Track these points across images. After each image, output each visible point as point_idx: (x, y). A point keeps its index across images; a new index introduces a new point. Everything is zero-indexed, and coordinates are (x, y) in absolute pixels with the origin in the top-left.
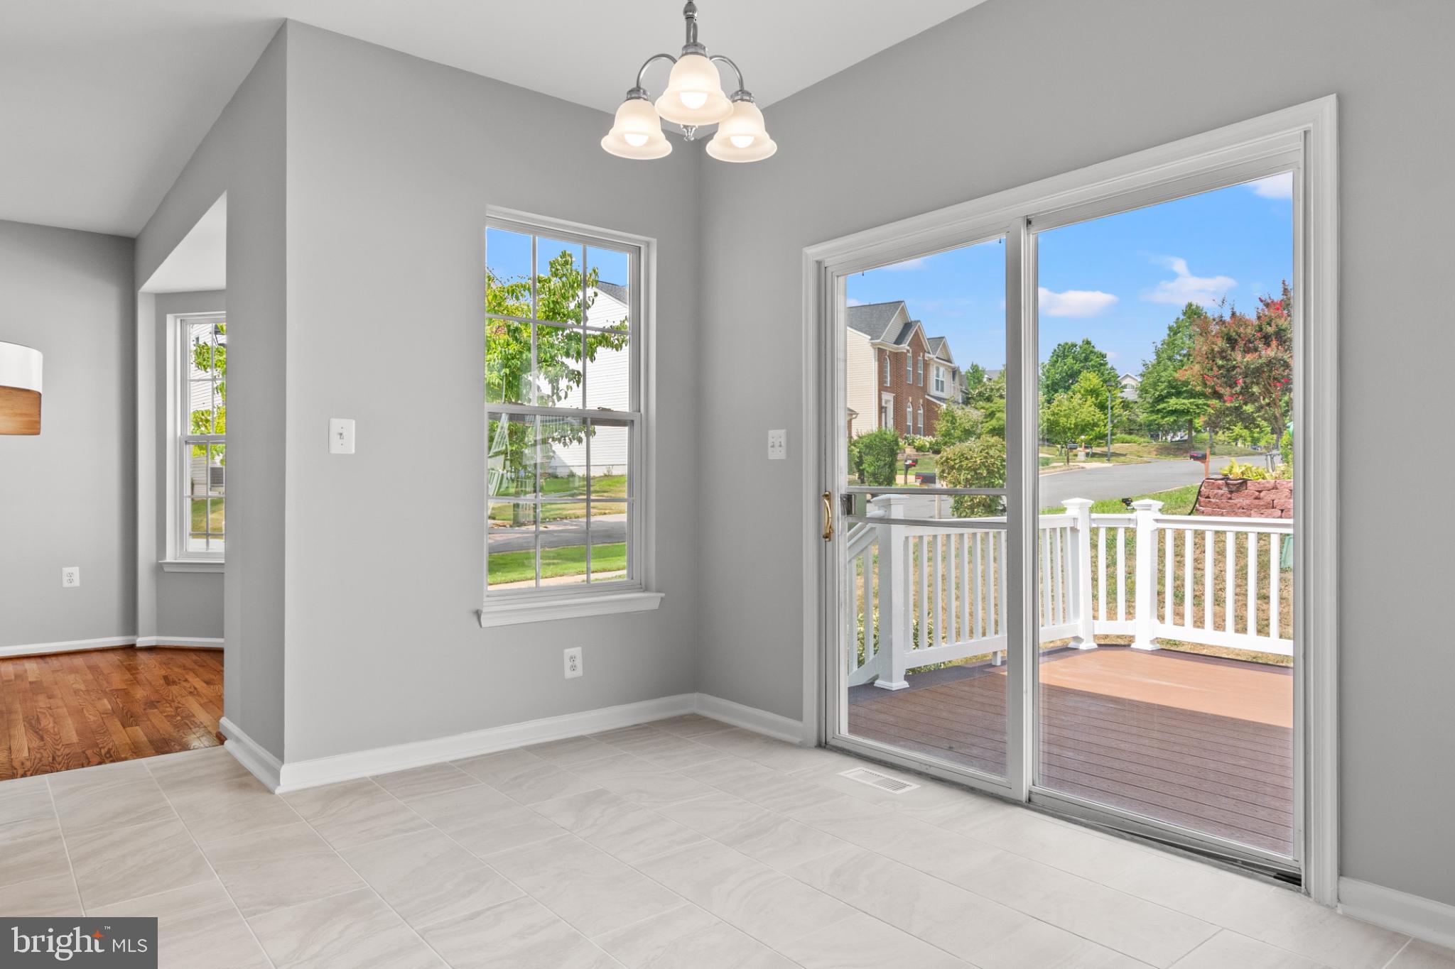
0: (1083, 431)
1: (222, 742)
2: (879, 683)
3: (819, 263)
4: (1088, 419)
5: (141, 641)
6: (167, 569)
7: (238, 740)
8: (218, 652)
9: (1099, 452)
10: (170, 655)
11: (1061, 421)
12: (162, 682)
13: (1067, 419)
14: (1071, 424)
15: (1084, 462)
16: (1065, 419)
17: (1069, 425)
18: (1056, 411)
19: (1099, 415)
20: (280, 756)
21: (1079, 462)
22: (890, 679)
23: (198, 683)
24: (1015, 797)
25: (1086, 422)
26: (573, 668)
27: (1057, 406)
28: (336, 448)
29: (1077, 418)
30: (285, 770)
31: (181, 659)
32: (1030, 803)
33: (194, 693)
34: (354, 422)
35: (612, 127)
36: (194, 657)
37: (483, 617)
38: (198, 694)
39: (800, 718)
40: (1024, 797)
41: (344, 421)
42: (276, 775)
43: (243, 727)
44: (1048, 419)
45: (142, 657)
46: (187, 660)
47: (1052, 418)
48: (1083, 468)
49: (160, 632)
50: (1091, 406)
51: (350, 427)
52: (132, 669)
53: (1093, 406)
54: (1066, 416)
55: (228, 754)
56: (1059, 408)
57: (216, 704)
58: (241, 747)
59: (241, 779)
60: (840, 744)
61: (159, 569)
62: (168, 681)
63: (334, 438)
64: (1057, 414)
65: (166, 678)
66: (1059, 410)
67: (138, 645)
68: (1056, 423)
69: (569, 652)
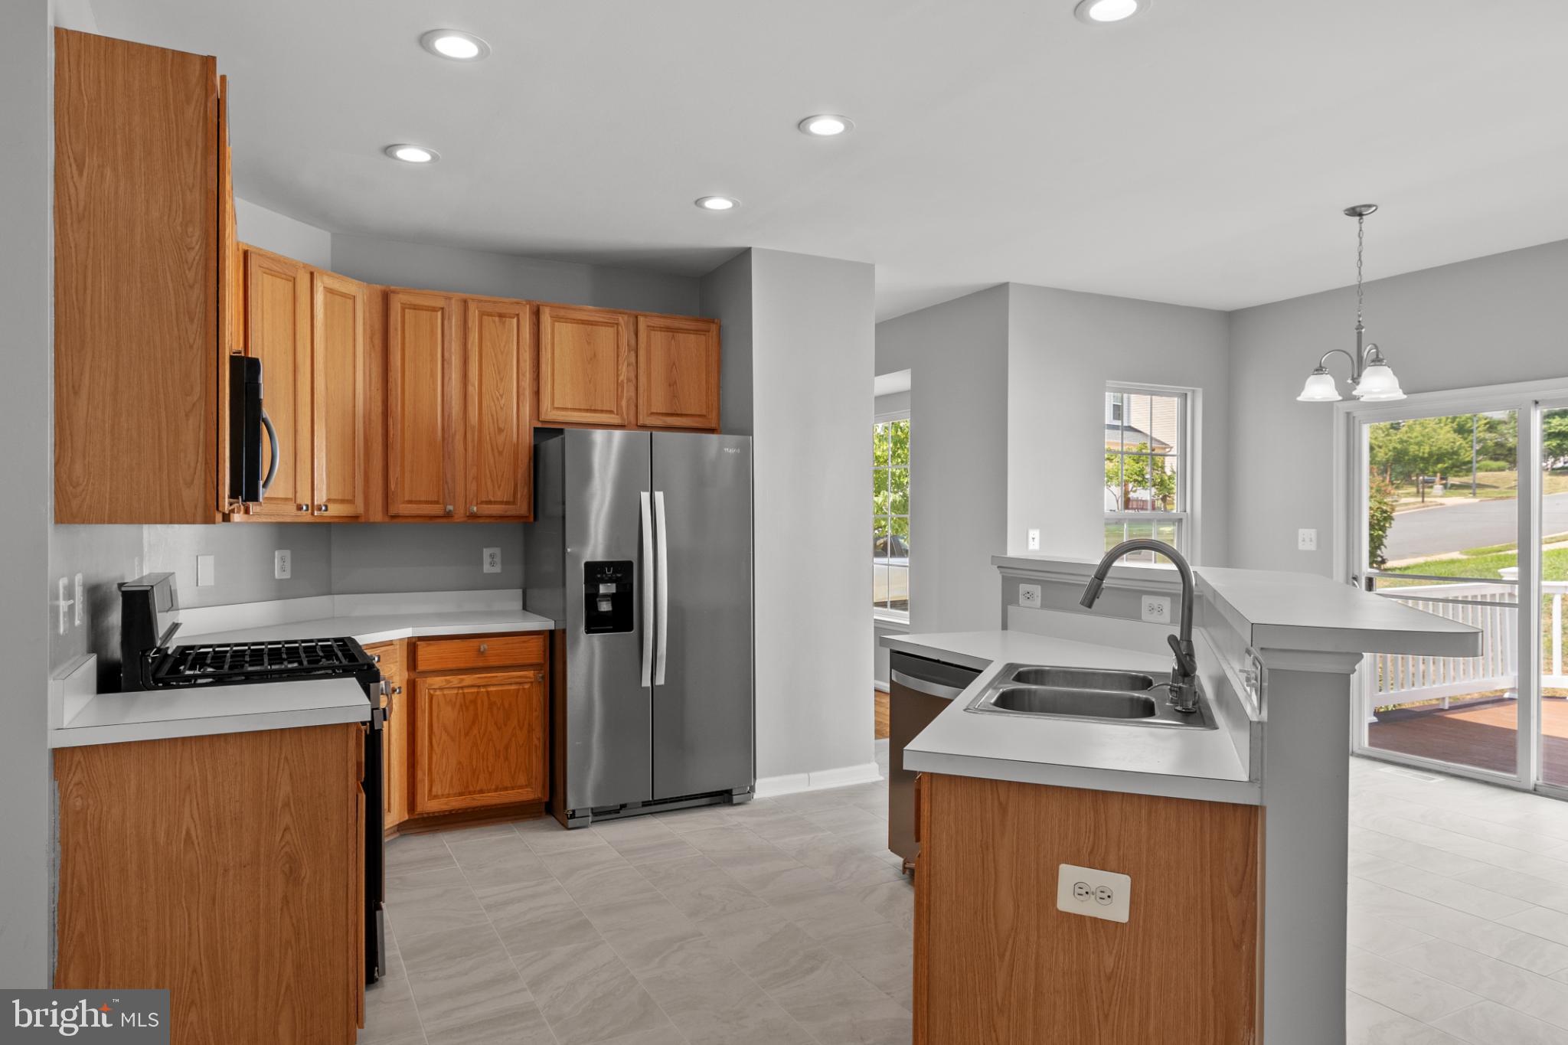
0: (1440, 459)
3: (1348, 414)
4: (1446, 447)
9: (1457, 483)
11: (1412, 450)
13: (1420, 447)
14: (1424, 453)
15: (1441, 497)
16: (1416, 447)
17: (1421, 455)
18: (1405, 438)
19: (1460, 441)
21: (1436, 497)
25: (1443, 451)
27: (1407, 432)
28: (1031, 546)
29: (1431, 446)
32: (1535, 791)
35: (1303, 389)
44: (1395, 448)
47: (1399, 446)
48: (1441, 504)
50: (1449, 432)
53: (1452, 432)
54: (1419, 444)
56: (1409, 435)
64: (1406, 442)
66: (1408, 437)
68: (1405, 452)
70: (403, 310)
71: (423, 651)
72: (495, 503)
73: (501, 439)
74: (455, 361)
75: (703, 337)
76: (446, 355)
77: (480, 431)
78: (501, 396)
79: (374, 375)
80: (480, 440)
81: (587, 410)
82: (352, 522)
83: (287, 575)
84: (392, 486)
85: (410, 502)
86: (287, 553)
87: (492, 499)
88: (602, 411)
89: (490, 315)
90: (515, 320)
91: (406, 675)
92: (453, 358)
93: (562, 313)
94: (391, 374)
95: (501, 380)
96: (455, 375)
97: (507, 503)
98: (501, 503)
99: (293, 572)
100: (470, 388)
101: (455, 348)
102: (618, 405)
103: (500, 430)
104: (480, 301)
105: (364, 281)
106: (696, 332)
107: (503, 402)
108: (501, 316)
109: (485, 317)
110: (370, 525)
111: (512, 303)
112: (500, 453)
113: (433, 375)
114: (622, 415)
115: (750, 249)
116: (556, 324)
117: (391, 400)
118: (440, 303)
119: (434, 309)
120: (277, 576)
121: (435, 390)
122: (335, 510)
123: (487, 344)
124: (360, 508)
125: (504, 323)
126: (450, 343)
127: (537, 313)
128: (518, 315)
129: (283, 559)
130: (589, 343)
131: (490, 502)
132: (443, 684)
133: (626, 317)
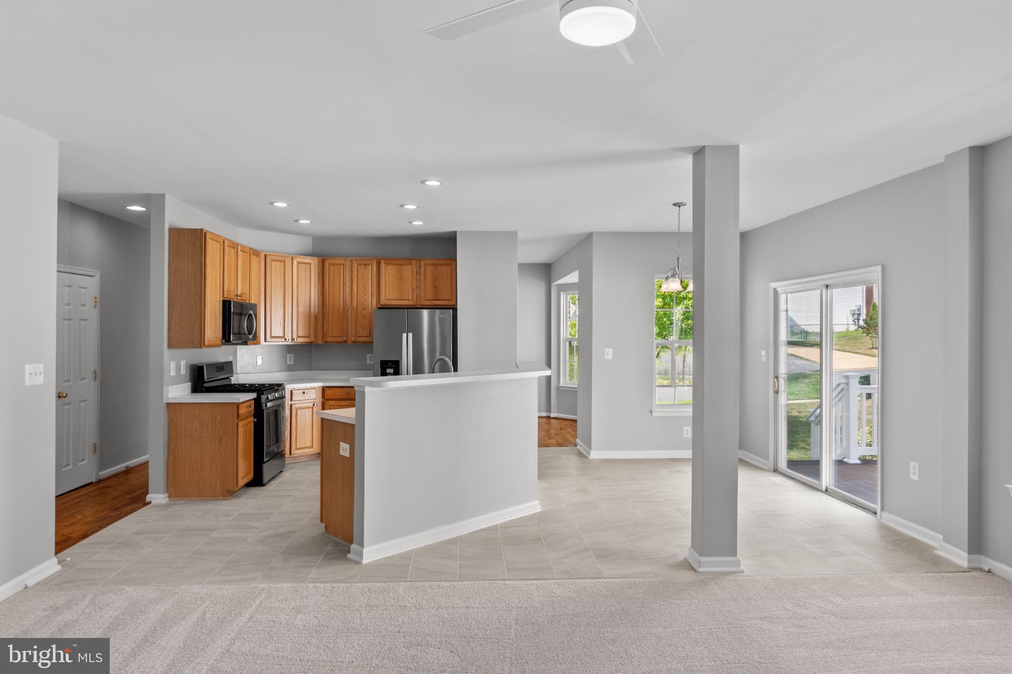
1: (576, 446)
2: (845, 460)
3: (775, 289)
5: (553, 415)
6: (561, 389)
7: (581, 446)
8: (575, 421)
10: (561, 421)
12: (559, 429)
20: (590, 448)
22: (849, 458)
23: (570, 430)
24: (821, 489)
26: (687, 434)
28: (606, 357)
30: (592, 452)
31: (565, 422)
32: (826, 491)
33: (569, 433)
34: (611, 350)
36: (569, 422)
37: (653, 413)
38: (571, 434)
39: (768, 460)
40: (824, 489)
41: (609, 349)
42: (589, 453)
43: (582, 442)
45: (553, 421)
46: (567, 423)
49: (558, 412)
51: (610, 351)
52: (549, 424)
55: (578, 449)
57: (575, 436)
58: (581, 447)
59: (581, 454)
60: (781, 471)
61: (558, 388)
62: (561, 429)
63: (606, 354)
65: (560, 428)
67: (551, 416)
69: (685, 428)
70: (329, 265)
71: (327, 392)
72: (363, 337)
73: (365, 312)
74: (348, 283)
75: (450, 267)
76: (344, 281)
77: (357, 310)
78: (365, 296)
79: (319, 292)
80: (357, 313)
81: (400, 300)
82: (310, 344)
83: (292, 363)
84: (325, 331)
85: (332, 337)
86: (292, 355)
87: (361, 335)
88: (405, 300)
89: (361, 265)
90: (370, 266)
91: (321, 400)
92: (347, 282)
93: (389, 261)
94: (325, 290)
95: (365, 289)
96: (348, 289)
97: (367, 337)
98: (365, 337)
99: (295, 361)
100: (353, 293)
101: (348, 278)
102: (412, 298)
103: (364, 309)
104: (357, 260)
105: (315, 256)
106: (447, 265)
107: (365, 298)
108: (365, 265)
109: (359, 266)
110: (317, 345)
111: (369, 260)
112: (365, 318)
113: (340, 290)
114: (413, 301)
115: (456, 231)
116: (387, 266)
117: (325, 299)
118: (342, 262)
119: (340, 265)
120: (288, 363)
121: (340, 295)
122: (301, 340)
123: (360, 276)
124: (312, 338)
125: (366, 268)
126: (346, 276)
127: (379, 263)
128: (371, 264)
129: (290, 357)
130: (400, 273)
131: (360, 337)
132: (334, 404)
133: (415, 261)
